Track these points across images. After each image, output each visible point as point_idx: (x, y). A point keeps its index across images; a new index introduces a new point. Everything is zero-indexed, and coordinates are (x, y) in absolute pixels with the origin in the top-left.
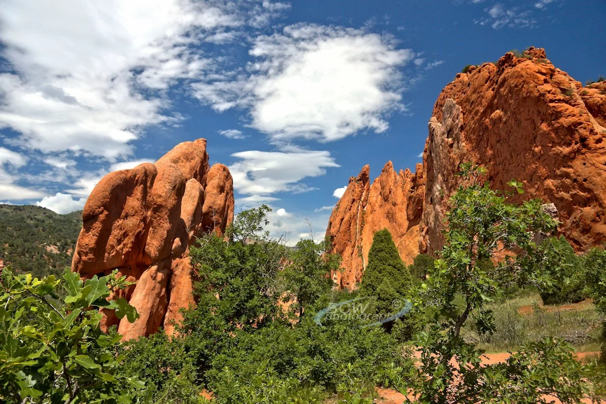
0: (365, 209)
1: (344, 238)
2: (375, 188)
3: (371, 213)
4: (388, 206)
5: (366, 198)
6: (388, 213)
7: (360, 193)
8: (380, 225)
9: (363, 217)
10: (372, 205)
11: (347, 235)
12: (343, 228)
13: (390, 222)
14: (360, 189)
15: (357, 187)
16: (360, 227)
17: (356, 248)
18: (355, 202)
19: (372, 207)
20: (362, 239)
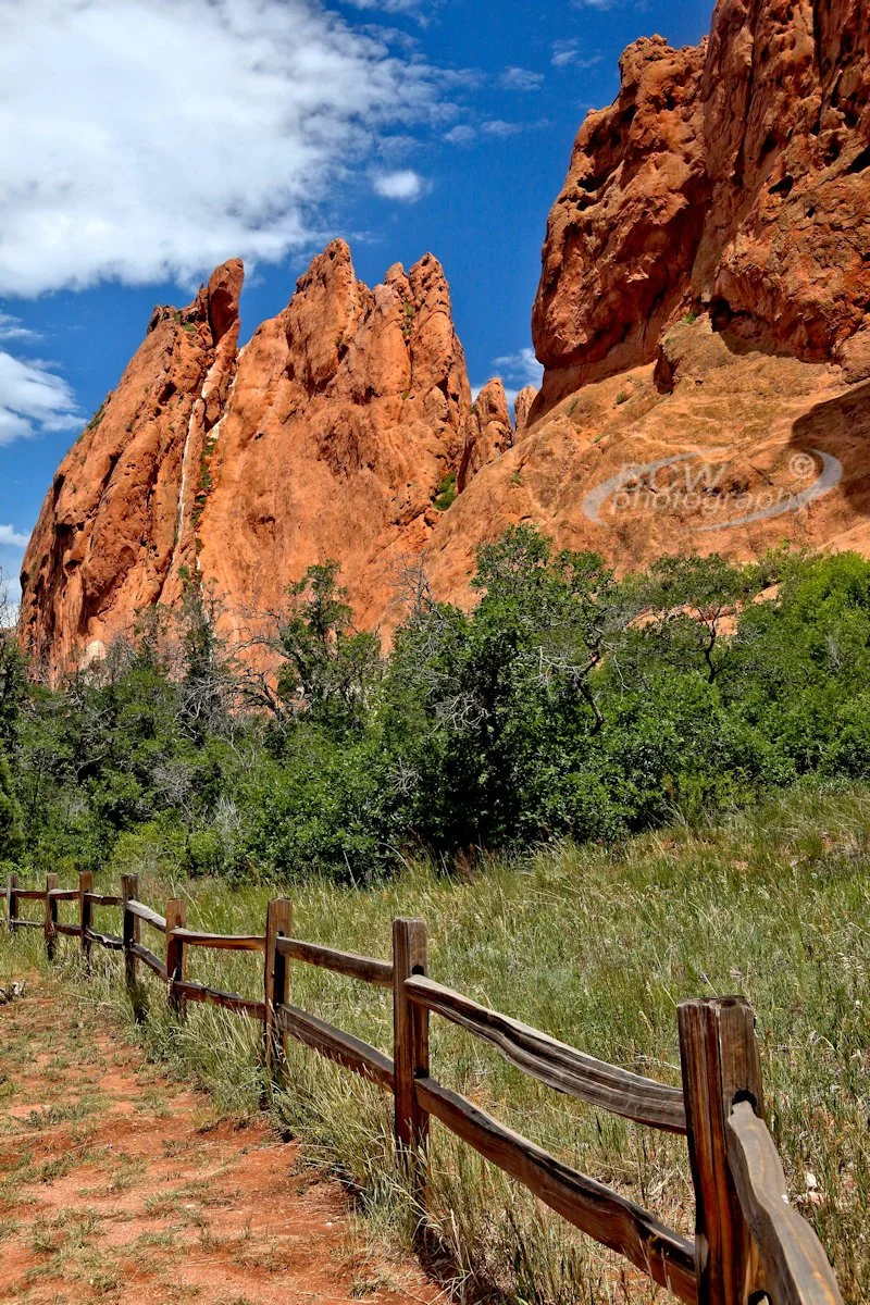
0: (214, 433)
1: (122, 525)
2: (263, 357)
3: (243, 445)
4: (328, 411)
5: (222, 390)
6: (330, 436)
7: (195, 365)
8: (287, 489)
9: (204, 463)
10: (247, 413)
11: (139, 515)
12: (122, 480)
13: (337, 472)
14: (197, 350)
15: (185, 340)
16: (193, 497)
17: (173, 575)
18: (174, 399)
19: (246, 422)
20: (200, 544)
